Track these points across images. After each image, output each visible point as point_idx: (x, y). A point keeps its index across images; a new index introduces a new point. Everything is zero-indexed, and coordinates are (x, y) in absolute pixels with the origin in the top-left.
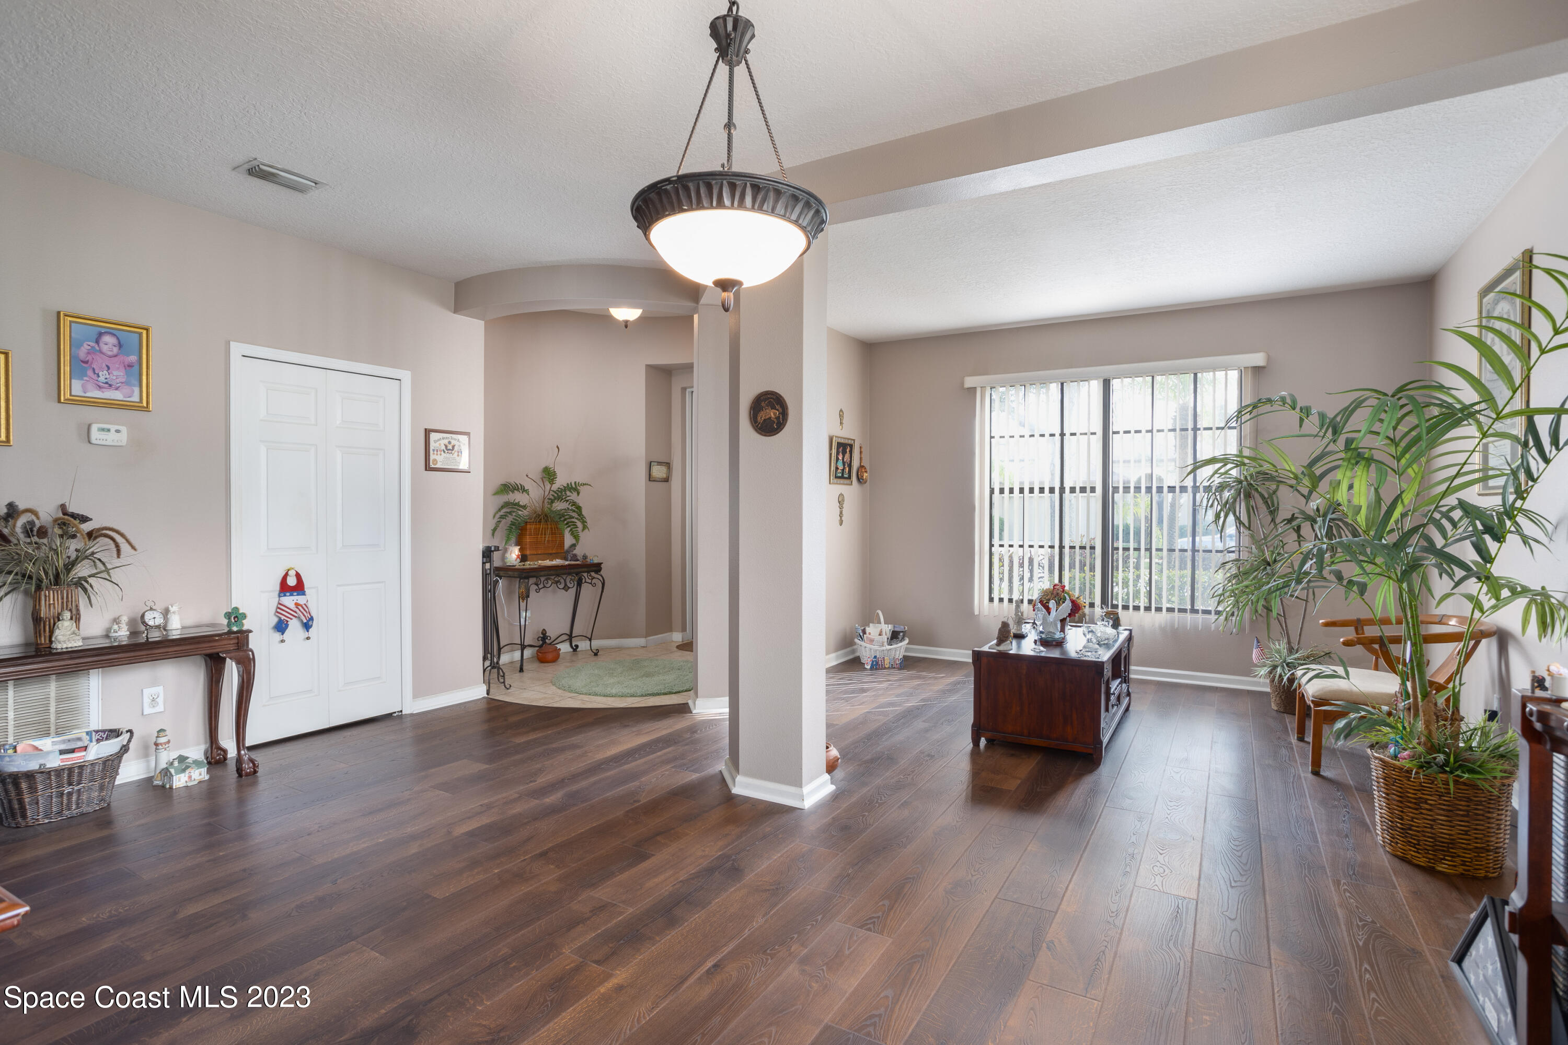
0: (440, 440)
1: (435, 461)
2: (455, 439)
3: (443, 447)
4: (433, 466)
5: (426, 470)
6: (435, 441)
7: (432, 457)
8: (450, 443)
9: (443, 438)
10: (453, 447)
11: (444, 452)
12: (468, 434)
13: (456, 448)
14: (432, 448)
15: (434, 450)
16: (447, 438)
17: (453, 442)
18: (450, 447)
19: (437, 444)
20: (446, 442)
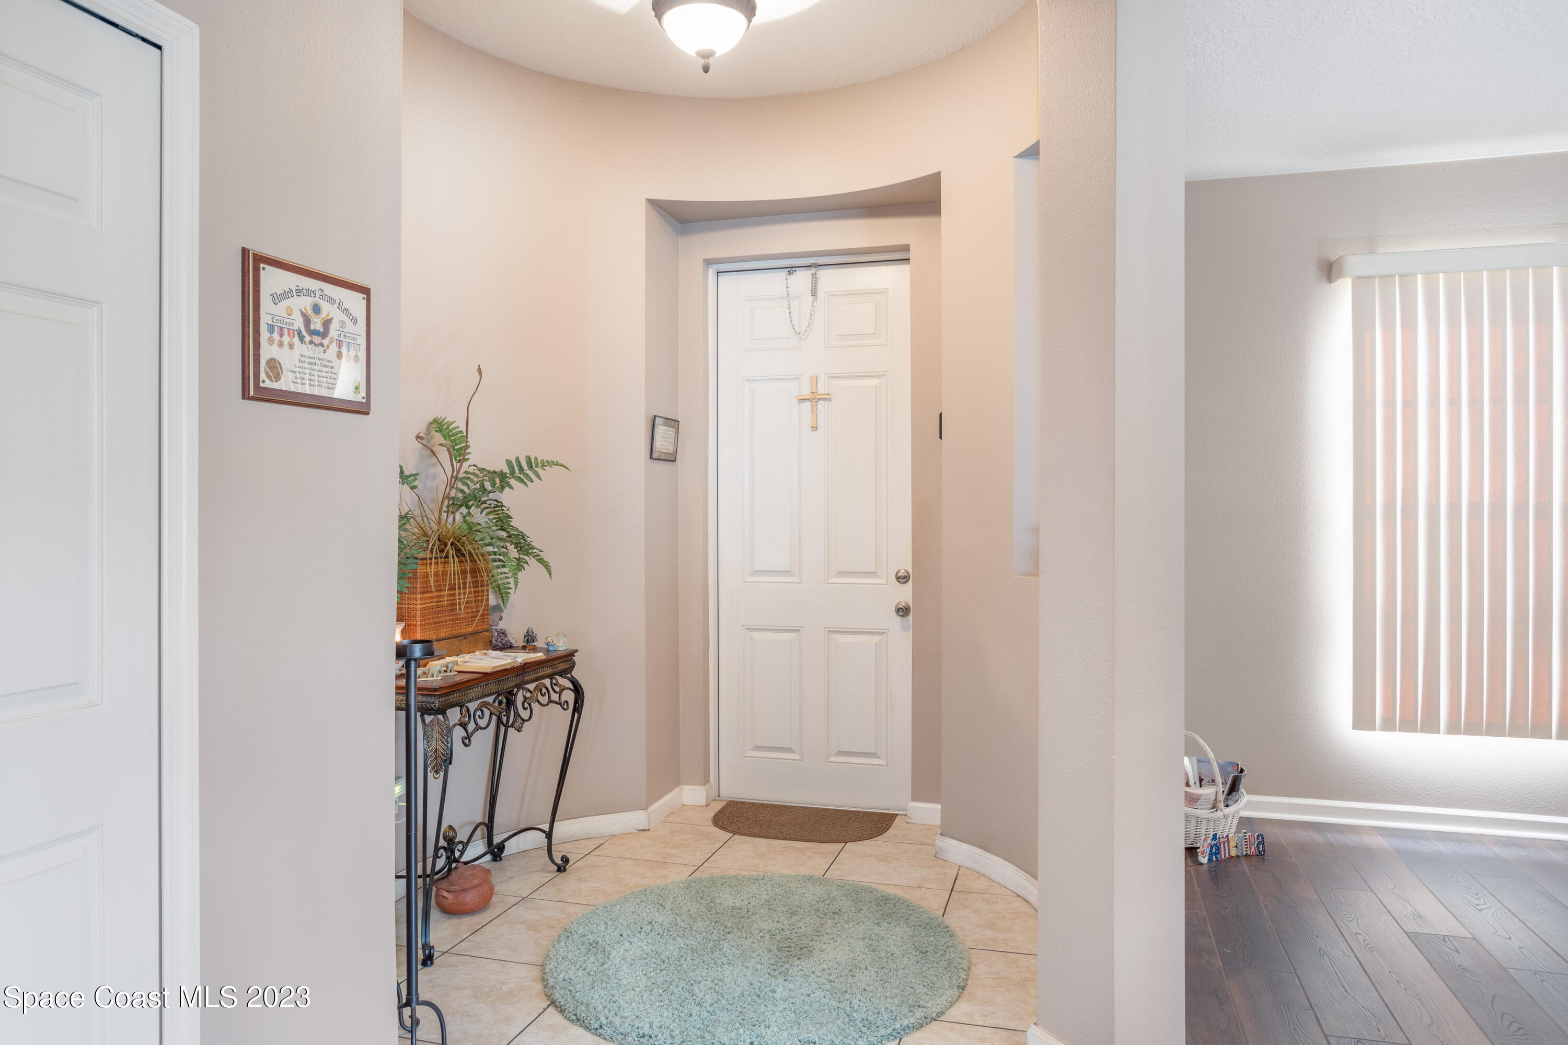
0: (286, 295)
1: (275, 368)
2: (331, 301)
3: (299, 324)
4: (268, 384)
5: (245, 395)
6: (277, 298)
7: (268, 351)
8: (317, 309)
9: (299, 292)
10: (327, 323)
11: (302, 339)
12: (366, 291)
13: (333, 332)
14: (265, 320)
15: (271, 329)
16: (309, 293)
17: (327, 309)
18: (317, 325)
19: (280, 310)
20: (305, 303)
